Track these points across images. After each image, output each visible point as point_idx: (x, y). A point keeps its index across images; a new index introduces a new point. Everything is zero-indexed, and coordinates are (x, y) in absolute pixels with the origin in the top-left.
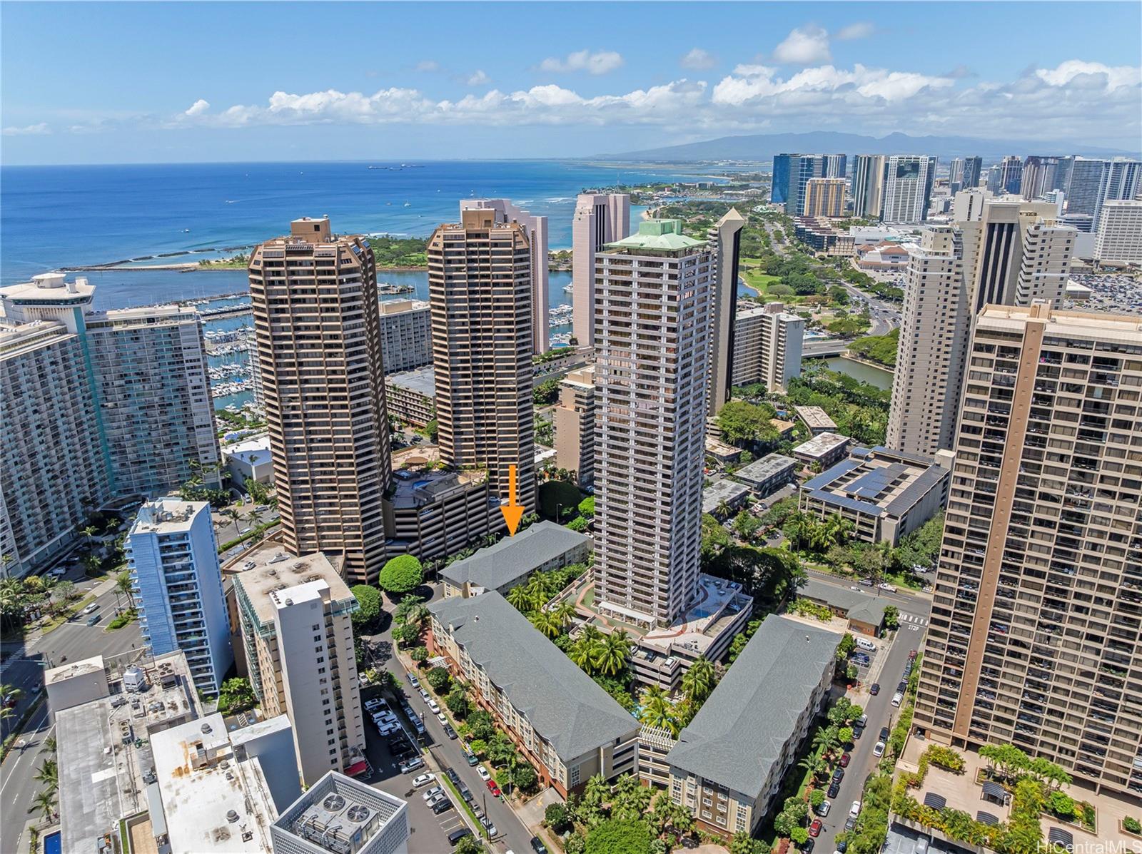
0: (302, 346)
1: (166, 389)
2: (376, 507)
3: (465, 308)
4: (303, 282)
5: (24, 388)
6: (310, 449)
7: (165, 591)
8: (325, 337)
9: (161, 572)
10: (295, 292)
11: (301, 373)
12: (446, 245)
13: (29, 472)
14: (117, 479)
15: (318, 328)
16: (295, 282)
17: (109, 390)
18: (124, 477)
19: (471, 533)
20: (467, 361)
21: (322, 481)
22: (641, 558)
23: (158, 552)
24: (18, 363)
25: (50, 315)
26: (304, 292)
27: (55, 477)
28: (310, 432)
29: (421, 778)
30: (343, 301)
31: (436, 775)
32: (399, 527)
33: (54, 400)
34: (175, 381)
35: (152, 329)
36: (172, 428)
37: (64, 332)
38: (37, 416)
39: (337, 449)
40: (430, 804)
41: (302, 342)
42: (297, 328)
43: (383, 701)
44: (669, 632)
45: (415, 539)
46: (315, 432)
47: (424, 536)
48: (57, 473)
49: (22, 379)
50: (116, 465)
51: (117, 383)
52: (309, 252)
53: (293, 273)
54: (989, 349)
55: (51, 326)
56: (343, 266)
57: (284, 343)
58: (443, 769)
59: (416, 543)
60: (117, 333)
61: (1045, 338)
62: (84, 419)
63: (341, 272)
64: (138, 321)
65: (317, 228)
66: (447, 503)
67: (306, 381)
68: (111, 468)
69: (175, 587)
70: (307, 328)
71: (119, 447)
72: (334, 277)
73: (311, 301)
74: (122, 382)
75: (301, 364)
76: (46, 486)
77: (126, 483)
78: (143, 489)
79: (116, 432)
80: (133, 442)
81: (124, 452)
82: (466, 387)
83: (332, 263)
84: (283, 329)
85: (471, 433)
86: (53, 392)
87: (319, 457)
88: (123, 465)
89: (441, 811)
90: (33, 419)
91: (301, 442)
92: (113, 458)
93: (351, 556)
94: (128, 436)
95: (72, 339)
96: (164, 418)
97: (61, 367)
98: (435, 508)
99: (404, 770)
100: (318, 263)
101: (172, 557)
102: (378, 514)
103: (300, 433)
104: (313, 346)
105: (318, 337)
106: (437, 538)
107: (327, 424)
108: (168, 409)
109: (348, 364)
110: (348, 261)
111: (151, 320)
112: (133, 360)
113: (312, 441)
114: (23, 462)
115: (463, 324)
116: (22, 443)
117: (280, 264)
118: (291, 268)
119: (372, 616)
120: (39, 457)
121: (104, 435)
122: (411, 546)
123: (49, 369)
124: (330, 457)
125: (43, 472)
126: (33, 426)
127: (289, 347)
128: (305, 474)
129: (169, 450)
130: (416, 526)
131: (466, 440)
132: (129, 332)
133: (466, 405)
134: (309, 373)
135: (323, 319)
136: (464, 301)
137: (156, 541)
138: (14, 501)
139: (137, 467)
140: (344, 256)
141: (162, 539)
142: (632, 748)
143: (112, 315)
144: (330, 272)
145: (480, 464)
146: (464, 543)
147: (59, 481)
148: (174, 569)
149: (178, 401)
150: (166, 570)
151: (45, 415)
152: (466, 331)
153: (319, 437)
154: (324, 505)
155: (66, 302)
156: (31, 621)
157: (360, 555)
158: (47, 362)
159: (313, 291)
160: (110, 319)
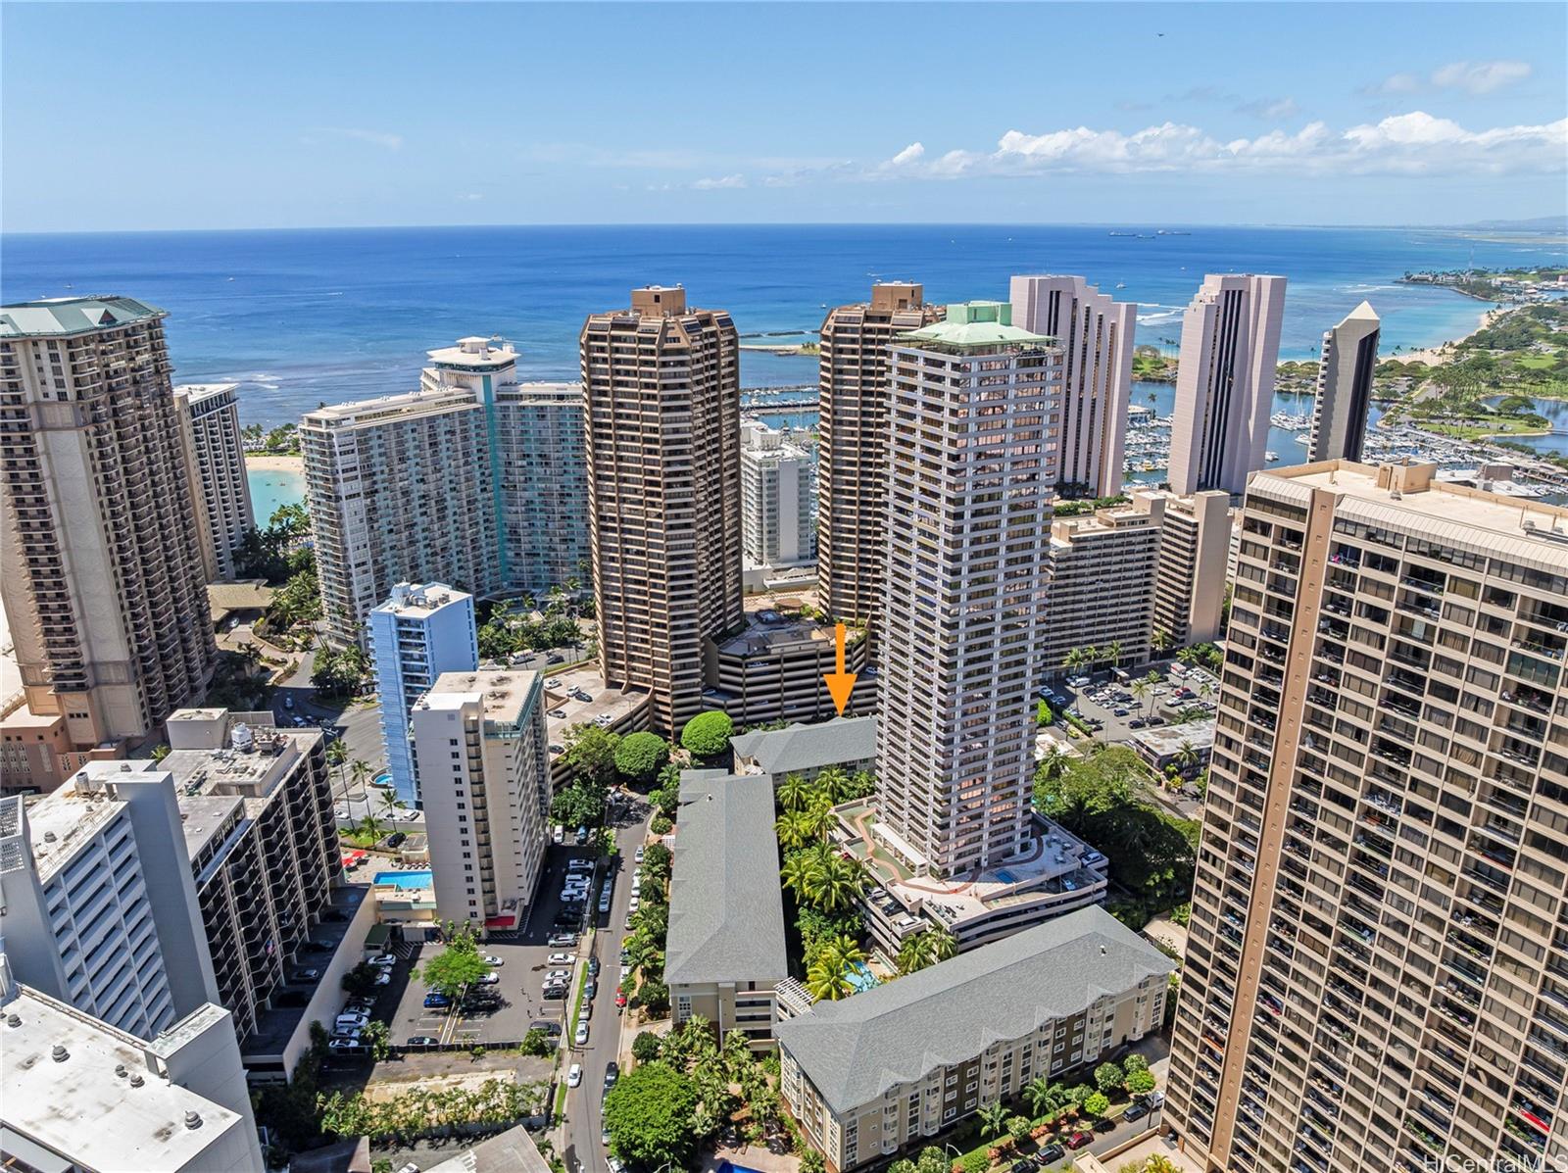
0: (622, 438)
1: (566, 476)
2: (693, 645)
3: (855, 414)
4: (627, 362)
5: (410, 454)
6: (625, 561)
7: (400, 680)
8: (645, 430)
9: (397, 658)
10: (618, 372)
11: (620, 469)
12: (837, 330)
13: (404, 542)
14: (510, 569)
15: (637, 417)
16: (618, 361)
17: (511, 470)
18: (517, 568)
19: (823, 706)
20: (853, 483)
21: (635, 601)
22: (918, 774)
23: (395, 636)
24: (408, 428)
25: (464, 382)
26: (627, 373)
27: (434, 554)
28: (626, 541)
29: (557, 956)
30: (665, 387)
31: (580, 961)
32: (722, 676)
33: (445, 472)
34: (576, 468)
35: (560, 408)
36: (570, 522)
37: (473, 400)
38: (422, 486)
39: (651, 565)
40: (546, 985)
41: (622, 432)
42: (619, 416)
43: (591, 865)
44: (940, 887)
45: (738, 695)
46: (631, 542)
47: (750, 695)
48: (439, 550)
49: (410, 445)
50: (511, 554)
51: (520, 463)
52: (633, 327)
53: (617, 350)
54: (1265, 528)
55: (463, 394)
56: (667, 346)
57: (605, 431)
58: (593, 957)
59: (740, 701)
60: (524, 407)
61: (1337, 520)
62: (480, 498)
63: (665, 353)
64: (547, 397)
65: (657, 299)
66: (788, 660)
67: (625, 480)
68: (505, 556)
69: (412, 677)
70: (628, 416)
71: (514, 535)
72: (654, 358)
73: (634, 385)
74: (525, 463)
75: (621, 459)
76: (422, 561)
77: (519, 575)
78: (535, 585)
79: (513, 517)
80: (529, 531)
81: (519, 541)
82: (851, 517)
83: (652, 341)
84: (604, 415)
85: (852, 578)
86: (445, 462)
87: (634, 572)
88: (517, 555)
89: (551, 997)
90: (419, 489)
91: (615, 550)
92: (509, 545)
93: (659, 697)
94: (526, 524)
95: (476, 410)
96: (563, 509)
97: (458, 437)
98: (772, 662)
99: (552, 942)
100: (641, 340)
101: (410, 644)
102: (694, 655)
103: (615, 540)
104: (633, 439)
105: (637, 429)
106: (771, 701)
107: (641, 533)
108: (567, 499)
109: (668, 464)
110: (676, 340)
111: (561, 397)
112: (536, 440)
113: (628, 551)
114: (399, 532)
115: (853, 434)
116: (401, 511)
117: (603, 338)
118: (616, 344)
119: (642, 770)
120: (418, 528)
121: (502, 518)
122: (731, 702)
123: (442, 438)
124: (643, 573)
125: (421, 545)
126: (415, 495)
127: (608, 437)
128: (617, 589)
129: (564, 547)
130: (740, 680)
131: (846, 586)
132: (536, 407)
133: (849, 540)
134: (628, 469)
135: (644, 408)
136: (854, 404)
137: (394, 623)
138: (383, 569)
139: (531, 560)
140: (671, 334)
141: (401, 622)
142: (768, 1003)
143: (526, 388)
144: (652, 352)
145: (860, 621)
146: (810, 717)
147: (439, 558)
148: (411, 657)
149: (578, 492)
150: (404, 657)
151: (432, 486)
152: (854, 444)
153: (635, 548)
154: (637, 630)
155: (476, 368)
156: (361, 694)
157: (667, 700)
158: (441, 430)
159: (635, 373)
160: (522, 392)
